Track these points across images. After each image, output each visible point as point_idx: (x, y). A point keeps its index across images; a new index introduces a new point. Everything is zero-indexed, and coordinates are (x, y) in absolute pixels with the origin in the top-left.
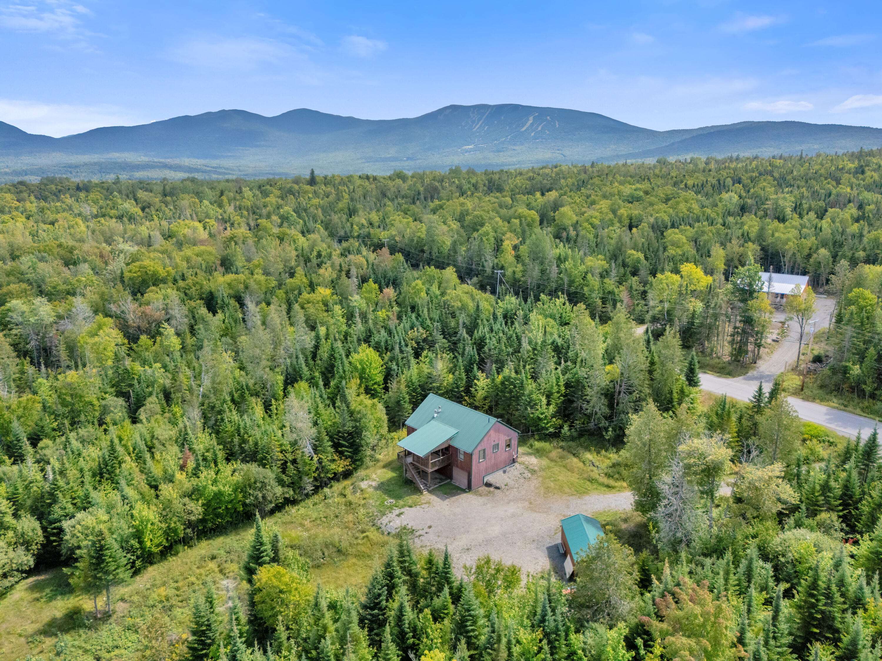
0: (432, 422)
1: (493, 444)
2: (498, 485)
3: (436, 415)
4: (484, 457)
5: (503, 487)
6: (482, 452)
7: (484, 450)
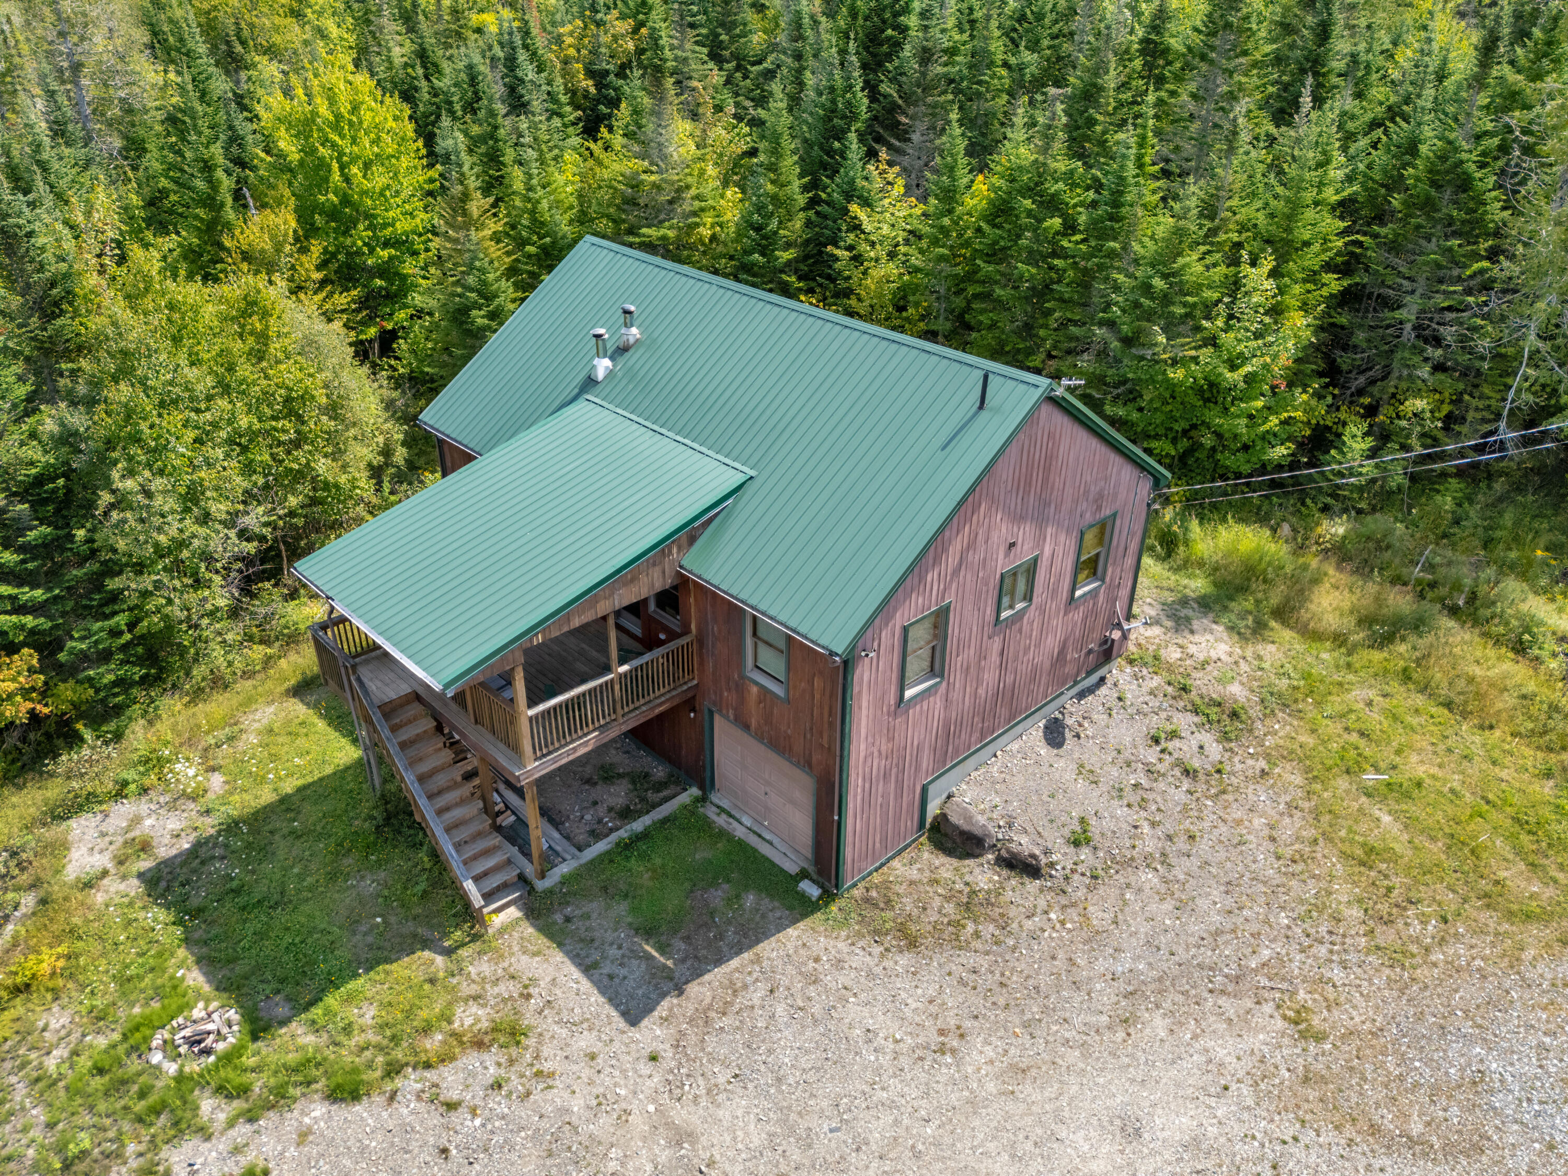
0: (580, 408)
1: (1002, 564)
2: (1024, 844)
3: (603, 365)
4: (936, 668)
5: (1062, 856)
6: (921, 636)
7: (940, 619)
